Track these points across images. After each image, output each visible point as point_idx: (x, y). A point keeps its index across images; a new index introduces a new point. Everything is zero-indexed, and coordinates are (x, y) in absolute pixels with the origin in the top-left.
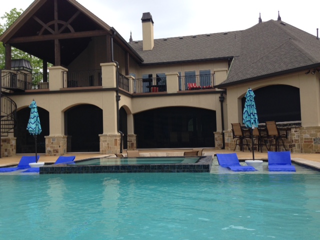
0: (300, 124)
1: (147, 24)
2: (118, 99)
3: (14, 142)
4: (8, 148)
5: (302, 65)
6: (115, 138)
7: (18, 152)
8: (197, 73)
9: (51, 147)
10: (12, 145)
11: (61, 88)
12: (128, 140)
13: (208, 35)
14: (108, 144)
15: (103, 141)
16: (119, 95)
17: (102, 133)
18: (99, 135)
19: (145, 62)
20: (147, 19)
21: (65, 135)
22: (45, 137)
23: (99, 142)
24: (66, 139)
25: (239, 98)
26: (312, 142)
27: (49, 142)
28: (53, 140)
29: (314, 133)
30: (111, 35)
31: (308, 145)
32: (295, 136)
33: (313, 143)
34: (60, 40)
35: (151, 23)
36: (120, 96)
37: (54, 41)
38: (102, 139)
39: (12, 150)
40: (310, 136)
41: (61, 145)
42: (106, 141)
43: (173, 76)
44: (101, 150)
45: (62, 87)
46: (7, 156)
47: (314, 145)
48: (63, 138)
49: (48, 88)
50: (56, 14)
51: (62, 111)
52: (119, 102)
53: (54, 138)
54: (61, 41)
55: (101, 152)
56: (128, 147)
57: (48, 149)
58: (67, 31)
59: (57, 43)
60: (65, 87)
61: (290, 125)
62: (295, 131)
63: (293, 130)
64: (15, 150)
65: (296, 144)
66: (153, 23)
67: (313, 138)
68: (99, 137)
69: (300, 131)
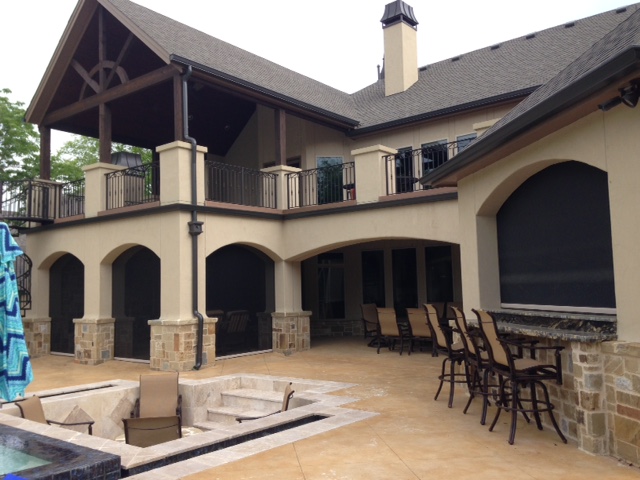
1: (393, 28)
2: (195, 230)
3: (43, 329)
4: (31, 342)
10: (39, 334)
12: (274, 327)
14: (163, 345)
15: (156, 338)
17: (156, 315)
18: (150, 322)
22: (74, 320)
23: (149, 338)
24: (112, 327)
28: (85, 329)
30: (182, 74)
31: (629, 426)
32: (582, 380)
37: (98, 107)
38: (154, 331)
40: (635, 387)
41: (94, 340)
42: (160, 337)
44: (152, 358)
49: (83, 211)
51: (104, 263)
54: (108, 105)
55: (151, 361)
56: (274, 346)
57: (78, 347)
59: (102, 110)
62: (583, 359)
63: (577, 352)
64: (48, 345)
65: (586, 413)
68: (149, 327)
69: (603, 357)
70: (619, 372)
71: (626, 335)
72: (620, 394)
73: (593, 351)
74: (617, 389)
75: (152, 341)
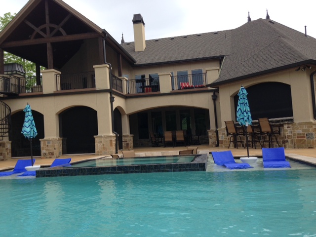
0: (292, 120)
1: (138, 25)
2: (112, 100)
3: (9, 146)
4: (3, 152)
5: (293, 62)
6: (110, 139)
7: (13, 156)
8: (190, 73)
9: (47, 150)
10: (7, 149)
11: (54, 90)
12: (123, 140)
13: (199, 35)
14: (103, 145)
15: (99, 142)
16: (113, 96)
17: (97, 134)
18: (94, 136)
19: (138, 63)
20: (138, 20)
21: (60, 137)
22: (40, 140)
23: (95, 143)
24: (61, 142)
25: (231, 96)
26: (305, 137)
27: (45, 144)
28: (49, 143)
29: (306, 128)
30: (103, 37)
31: (301, 140)
32: (288, 132)
33: (306, 139)
34: (52, 44)
35: (142, 24)
36: (114, 98)
37: (46, 44)
38: (97, 140)
39: (8, 153)
40: (303, 131)
41: (56, 147)
42: (101, 142)
43: (166, 76)
44: (96, 151)
45: (56, 90)
46: (3, 160)
47: (306, 140)
48: (58, 140)
49: (42, 91)
50: (47, 18)
51: (56, 114)
52: (113, 103)
53: (49, 141)
55: (96, 153)
56: (124, 147)
57: (43, 151)
58: (59, 34)
59: (49, 46)
60: (58, 89)
61: (282, 121)
62: (288, 127)
63: (285, 126)
64: (10, 154)
65: (289, 140)
66: (144, 24)
67: (305, 133)
68: (94, 139)
69: (292, 127)
70: (298, 129)
71: (296, 121)
72: (298, 134)
73: (290, 126)
74: (296, 133)
75: (96, 144)
